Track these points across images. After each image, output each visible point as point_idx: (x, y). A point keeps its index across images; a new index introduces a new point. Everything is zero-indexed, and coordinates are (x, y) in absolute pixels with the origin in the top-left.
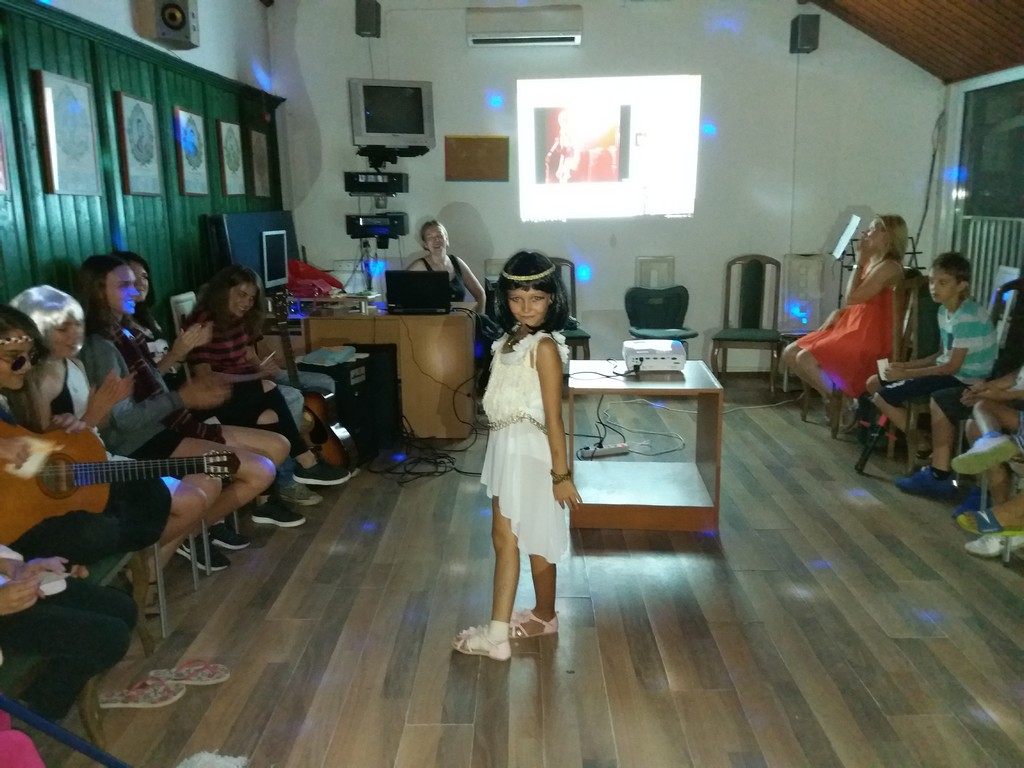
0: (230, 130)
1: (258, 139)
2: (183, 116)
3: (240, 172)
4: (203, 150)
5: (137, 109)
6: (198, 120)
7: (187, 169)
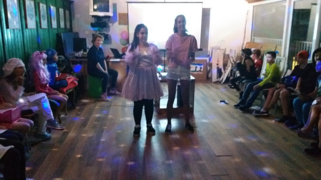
0: (61, 11)
1: (67, 12)
2: (52, 7)
3: (63, 21)
4: (56, 16)
5: (43, 6)
6: (55, 8)
7: (53, 21)
